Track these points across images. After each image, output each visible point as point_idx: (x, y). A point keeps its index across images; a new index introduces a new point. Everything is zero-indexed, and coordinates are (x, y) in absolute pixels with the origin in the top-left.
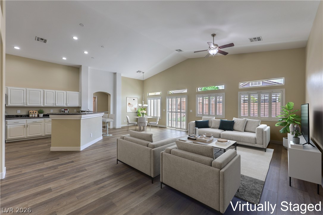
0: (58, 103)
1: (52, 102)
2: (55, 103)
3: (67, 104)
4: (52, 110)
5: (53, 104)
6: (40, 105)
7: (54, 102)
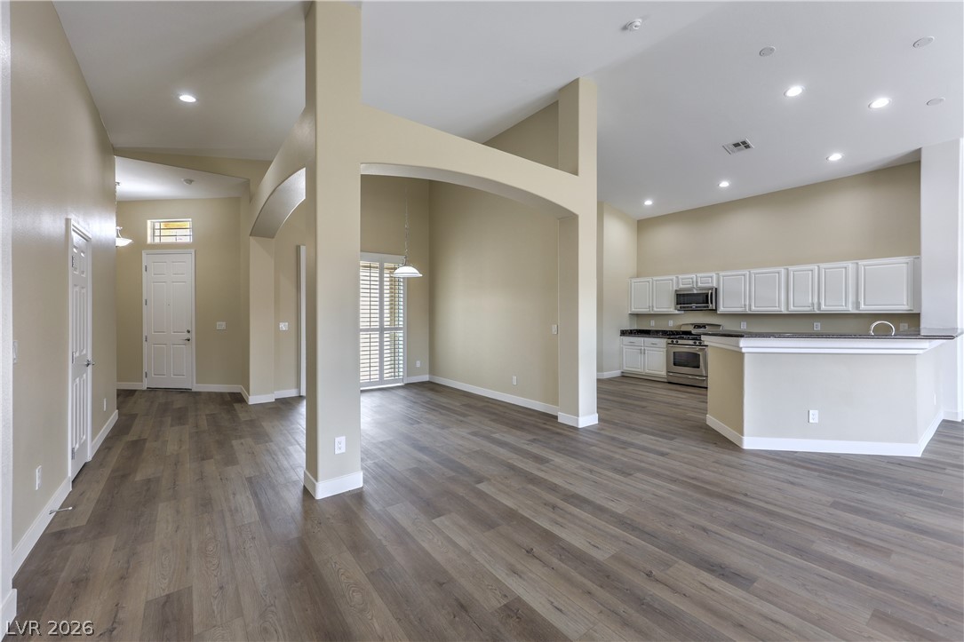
0: (827, 304)
1: (810, 301)
2: (819, 304)
3: (857, 304)
4: (819, 324)
5: (813, 304)
6: (777, 309)
7: (816, 300)
